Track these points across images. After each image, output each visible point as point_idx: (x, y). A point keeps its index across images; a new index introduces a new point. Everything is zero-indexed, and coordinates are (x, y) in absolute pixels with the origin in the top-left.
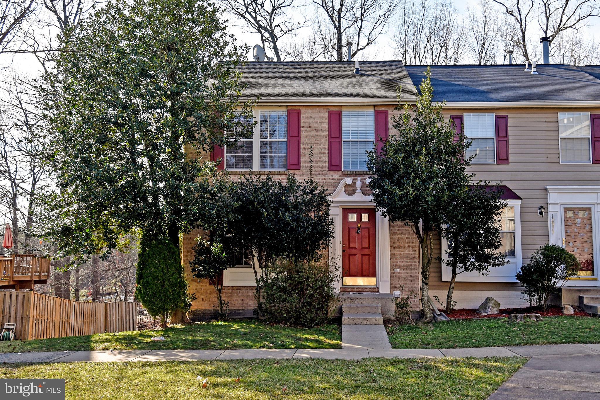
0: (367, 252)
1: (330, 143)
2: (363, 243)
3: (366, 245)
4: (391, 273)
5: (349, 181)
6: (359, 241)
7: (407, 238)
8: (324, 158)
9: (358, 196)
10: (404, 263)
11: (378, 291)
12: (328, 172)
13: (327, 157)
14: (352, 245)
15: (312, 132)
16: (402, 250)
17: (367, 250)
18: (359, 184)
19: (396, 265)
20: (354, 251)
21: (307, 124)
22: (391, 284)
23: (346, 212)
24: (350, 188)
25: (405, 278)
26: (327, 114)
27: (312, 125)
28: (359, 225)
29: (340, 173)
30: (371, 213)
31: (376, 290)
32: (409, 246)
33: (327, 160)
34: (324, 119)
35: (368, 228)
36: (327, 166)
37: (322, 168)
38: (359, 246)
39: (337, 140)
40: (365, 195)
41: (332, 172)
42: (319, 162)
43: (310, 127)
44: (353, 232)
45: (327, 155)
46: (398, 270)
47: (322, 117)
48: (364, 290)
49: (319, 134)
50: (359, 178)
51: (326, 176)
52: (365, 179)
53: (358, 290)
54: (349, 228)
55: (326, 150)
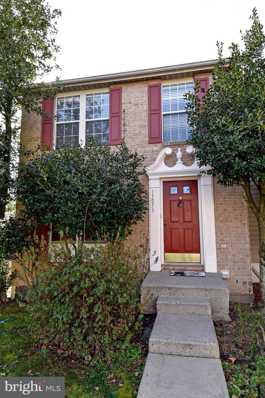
0: (189, 225)
1: (150, 115)
2: (185, 216)
3: (188, 218)
4: (217, 249)
5: (168, 151)
6: (181, 214)
7: (234, 210)
8: (144, 131)
9: (179, 167)
10: (232, 238)
11: (203, 270)
12: (148, 145)
13: (147, 131)
14: (173, 219)
15: (132, 107)
16: (229, 224)
17: (189, 224)
18: (179, 154)
19: (223, 240)
20: (175, 225)
21: (128, 101)
22: (218, 262)
23: (167, 184)
24: (170, 160)
25: (234, 256)
26: (147, 88)
27: (132, 100)
28: (181, 198)
29: (160, 145)
30: (193, 184)
31: (201, 268)
32: (236, 218)
33: (147, 133)
34: (144, 94)
35: (190, 201)
36: (147, 139)
37: (142, 142)
38: (181, 220)
39: (156, 112)
40: (187, 166)
41: (152, 145)
42: (139, 136)
43: (130, 103)
44: (175, 205)
45: (147, 128)
46: (225, 246)
47: (142, 92)
48: (188, 269)
49: (139, 109)
50: (179, 149)
51: (147, 149)
52: (185, 149)
53: (180, 268)
54: (170, 201)
55: (146, 123)
